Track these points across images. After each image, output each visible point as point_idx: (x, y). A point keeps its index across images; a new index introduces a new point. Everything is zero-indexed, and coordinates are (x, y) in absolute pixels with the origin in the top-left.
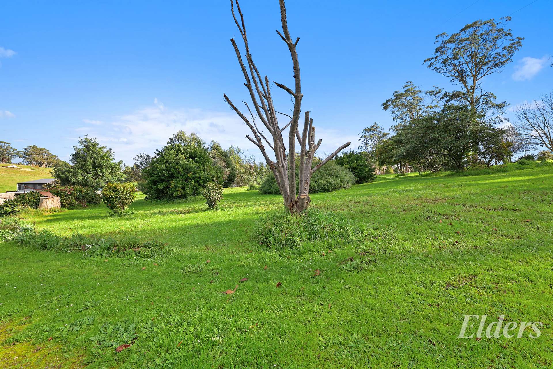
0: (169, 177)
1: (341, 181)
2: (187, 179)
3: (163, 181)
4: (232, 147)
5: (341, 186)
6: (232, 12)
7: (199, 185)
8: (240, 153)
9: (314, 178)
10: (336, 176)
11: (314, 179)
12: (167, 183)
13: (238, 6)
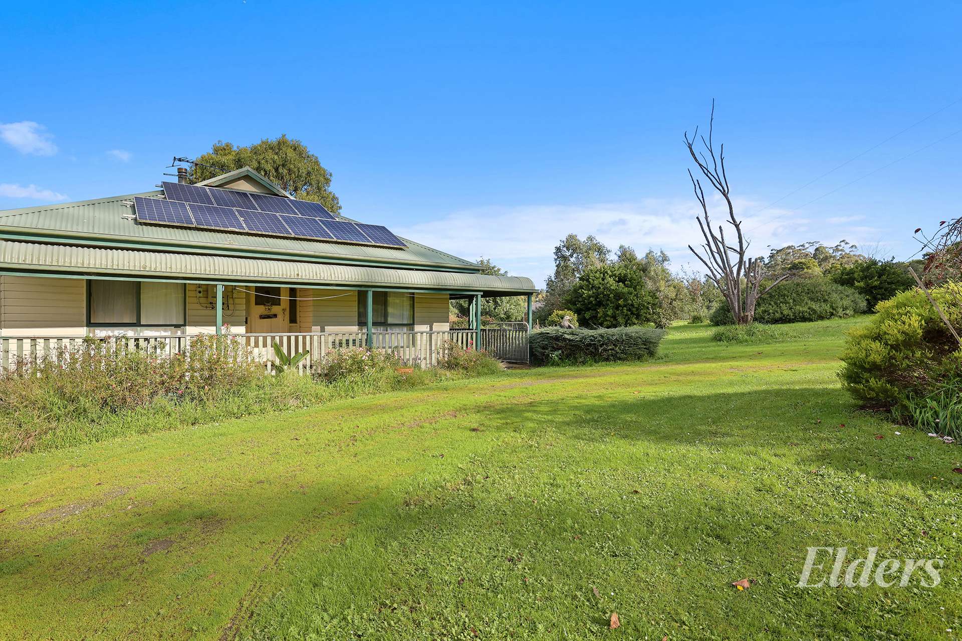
0: (596, 305)
1: (832, 307)
2: (617, 307)
3: (588, 309)
4: (651, 252)
5: (832, 314)
6: (695, 191)
7: (632, 313)
8: (666, 263)
9: (789, 303)
10: (825, 301)
11: (787, 305)
12: (594, 312)
13: (699, 185)
